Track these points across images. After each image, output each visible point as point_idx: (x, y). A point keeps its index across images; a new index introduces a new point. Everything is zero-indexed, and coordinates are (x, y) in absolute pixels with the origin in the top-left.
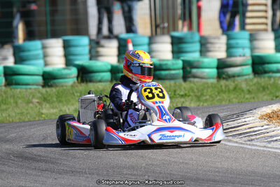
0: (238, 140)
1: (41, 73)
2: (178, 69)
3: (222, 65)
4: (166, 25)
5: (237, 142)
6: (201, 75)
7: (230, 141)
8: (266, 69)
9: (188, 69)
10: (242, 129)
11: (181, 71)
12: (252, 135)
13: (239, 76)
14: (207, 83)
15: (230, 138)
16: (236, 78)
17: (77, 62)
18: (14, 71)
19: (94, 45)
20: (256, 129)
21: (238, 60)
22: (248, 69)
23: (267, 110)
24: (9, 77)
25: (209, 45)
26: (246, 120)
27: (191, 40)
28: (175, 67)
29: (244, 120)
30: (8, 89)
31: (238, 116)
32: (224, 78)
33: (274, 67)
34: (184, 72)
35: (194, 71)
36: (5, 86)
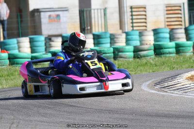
0: (177, 92)
1: (30, 57)
2: (111, 53)
3: (137, 50)
4: (89, 28)
5: (177, 94)
6: (125, 56)
7: (172, 93)
8: (162, 52)
9: (116, 53)
10: (178, 86)
11: (112, 54)
12: (185, 90)
13: (147, 56)
14: (129, 61)
15: (172, 91)
16: (146, 57)
17: (51, 50)
18: (14, 56)
19: (48, 40)
20: (186, 86)
21: (145, 47)
22: (152, 52)
23: (189, 74)
24: (12, 60)
25: (115, 39)
26: (178, 80)
27: (104, 37)
28: (109, 52)
29: (177, 81)
30: (11, 67)
31: (172, 79)
32: (138, 58)
33: (167, 50)
34: (114, 55)
35: (120, 54)
36: (9, 65)
